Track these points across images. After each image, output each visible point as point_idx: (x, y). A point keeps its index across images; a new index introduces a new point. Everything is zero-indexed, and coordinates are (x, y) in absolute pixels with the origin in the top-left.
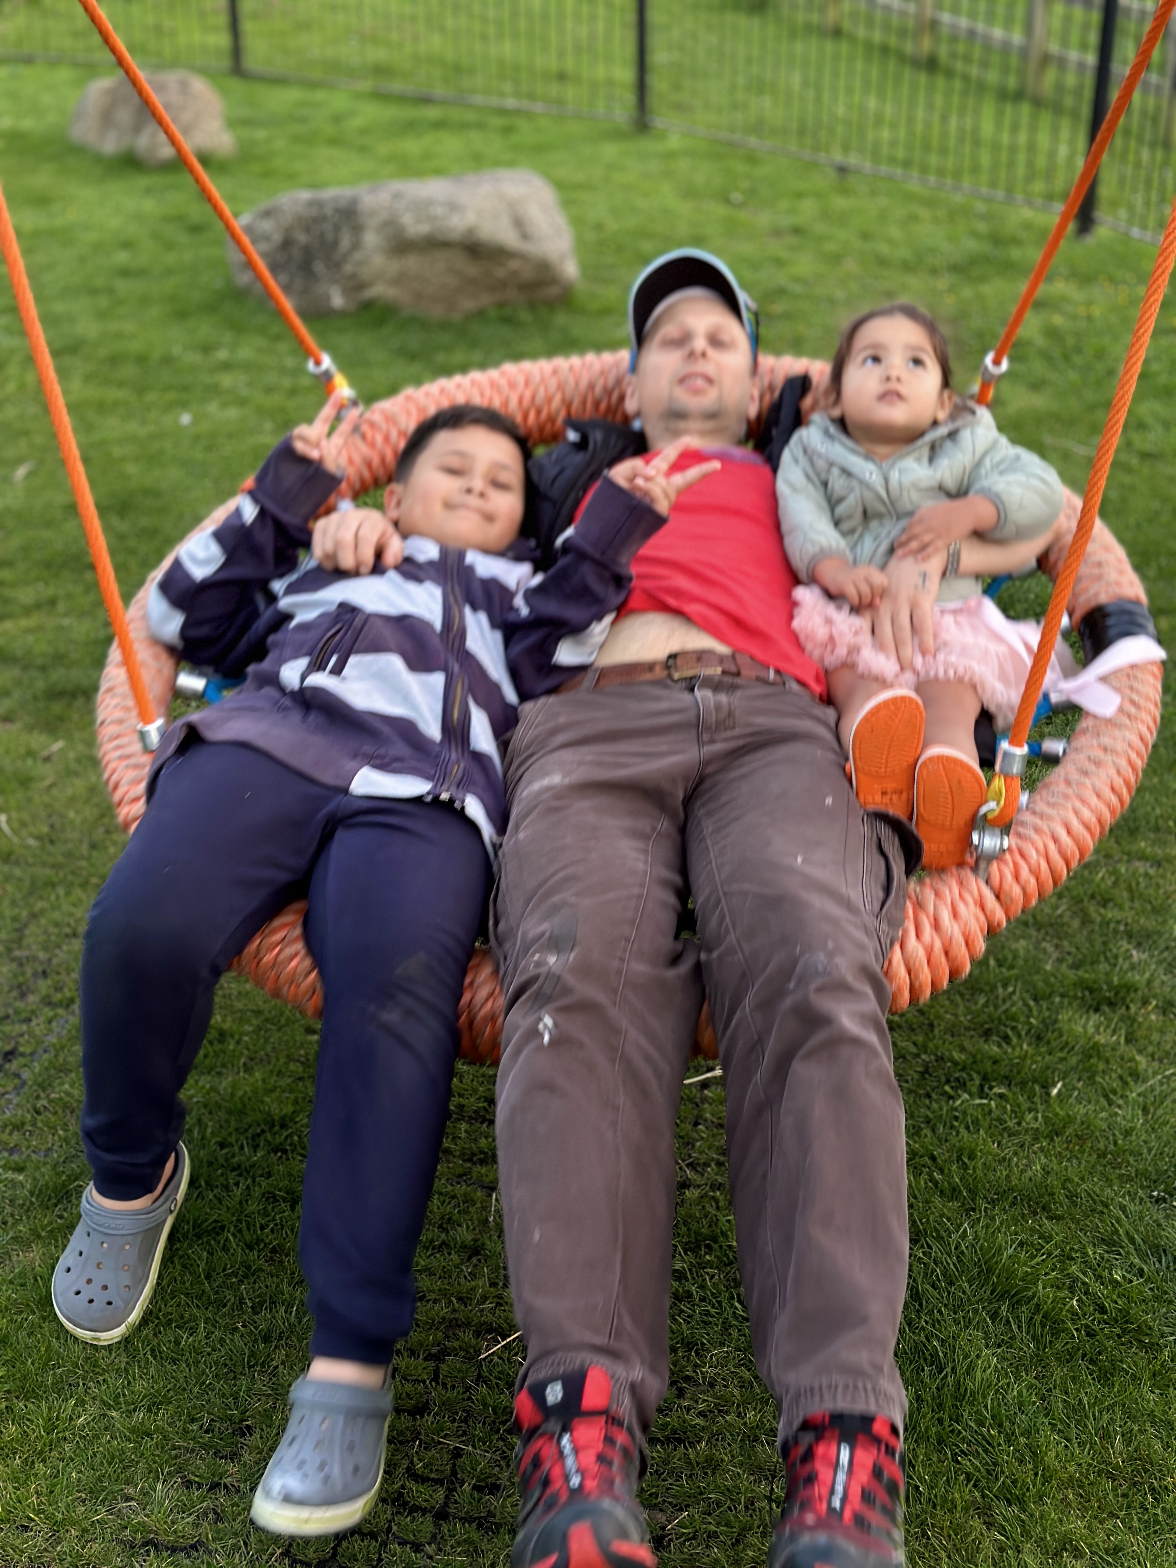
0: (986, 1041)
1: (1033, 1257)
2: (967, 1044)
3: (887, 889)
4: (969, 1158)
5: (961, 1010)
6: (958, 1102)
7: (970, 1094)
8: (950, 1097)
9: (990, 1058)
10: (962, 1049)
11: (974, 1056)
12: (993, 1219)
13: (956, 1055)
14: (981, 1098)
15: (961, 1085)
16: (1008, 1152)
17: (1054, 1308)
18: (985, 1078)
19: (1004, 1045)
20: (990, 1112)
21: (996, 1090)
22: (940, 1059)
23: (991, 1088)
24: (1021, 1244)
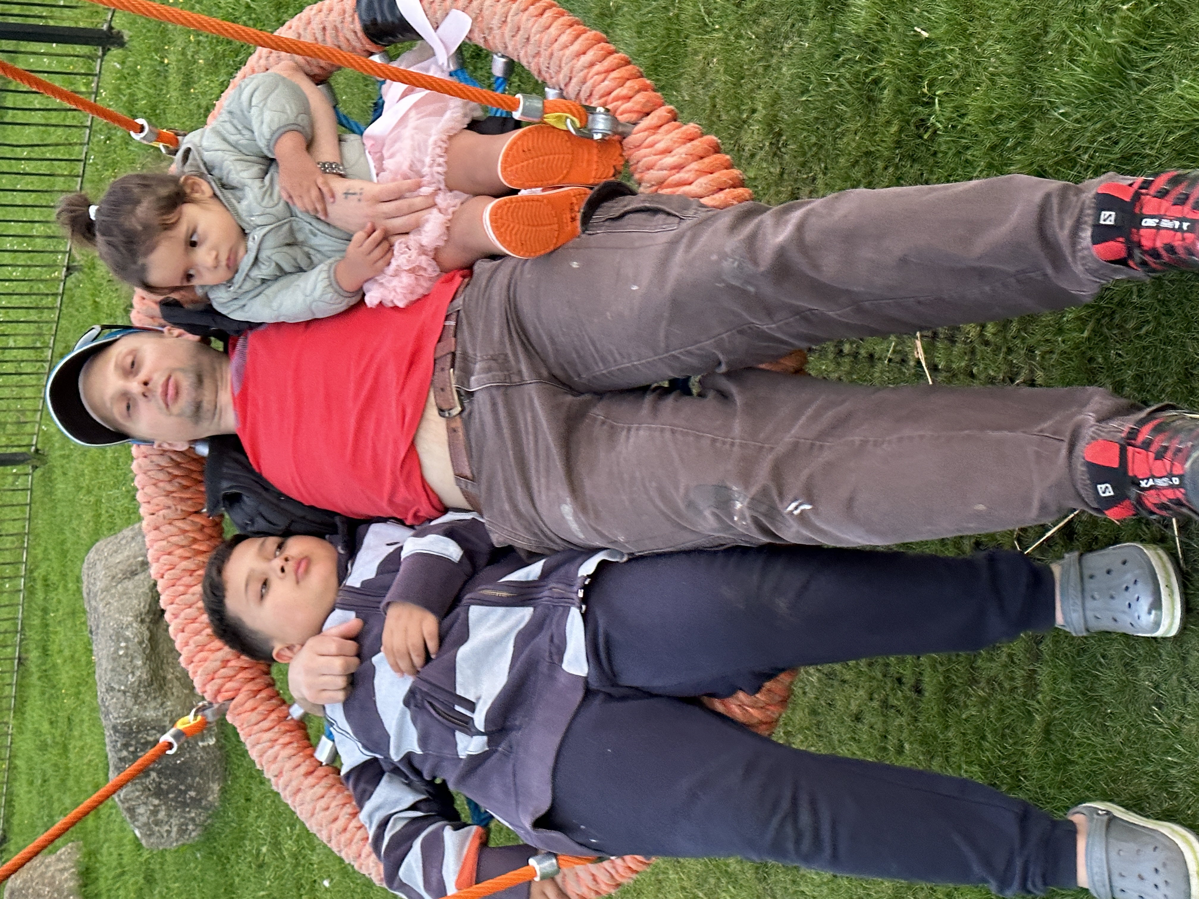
0: (880, 101)
1: (1083, 50)
2: (882, 119)
3: (655, 211)
4: (992, 113)
5: (852, 126)
6: (939, 125)
7: (930, 115)
8: (935, 132)
9: (895, 97)
10: (889, 123)
11: (896, 112)
12: (1049, 88)
13: (894, 129)
14: (934, 103)
15: (922, 123)
16: (984, 76)
17: (1134, 28)
18: (916, 101)
19: (881, 85)
20: (946, 94)
21: (925, 90)
22: (898, 144)
23: (924, 95)
24: (1072, 61)
